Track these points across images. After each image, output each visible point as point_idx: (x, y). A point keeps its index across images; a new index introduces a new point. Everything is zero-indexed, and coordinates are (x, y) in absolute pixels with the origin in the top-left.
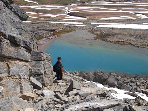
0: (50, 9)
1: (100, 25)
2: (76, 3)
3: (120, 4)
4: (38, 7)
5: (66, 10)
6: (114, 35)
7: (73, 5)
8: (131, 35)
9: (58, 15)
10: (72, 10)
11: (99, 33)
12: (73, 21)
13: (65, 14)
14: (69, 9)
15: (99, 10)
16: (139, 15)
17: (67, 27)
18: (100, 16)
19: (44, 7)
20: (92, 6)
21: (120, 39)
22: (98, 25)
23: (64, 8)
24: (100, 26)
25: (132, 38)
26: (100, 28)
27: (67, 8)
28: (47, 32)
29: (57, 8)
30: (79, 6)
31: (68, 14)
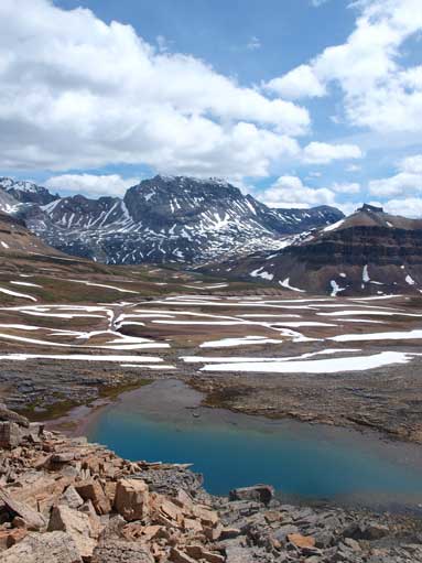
0: (69, 316)
1: (208, 363)
2: (131, 299)
3: (237, 302)
4: (38, 310)
5: (110, 320)
6: (248, 391)
7: (124, 304)
8: (286, 391)
9: (93, 333)
10: (126, 319)
11: (212, 388)
12: (138, 353)
13: (109, 331)
14: (116, 316)
15: (190, 318)
16: (286, 333)
17: (130, 371)
18: (199, 338)
19: (53, 310)
20: (172, 308)
21: (264, 402)
22: (202, 364)
23: (104, 313)
24: (207, 368)
25: (291, 400)
26: (210, 372)
27: (110, 313)
28: (83, 387)
29: (86, 312)
30: (141, 306)
31: (118, 330)
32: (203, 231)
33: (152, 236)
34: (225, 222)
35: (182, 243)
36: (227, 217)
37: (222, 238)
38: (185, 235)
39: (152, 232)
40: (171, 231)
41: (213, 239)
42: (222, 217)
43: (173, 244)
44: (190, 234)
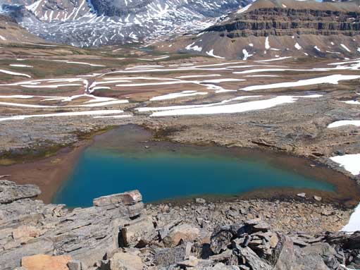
0: (56, 86)
1: (155, 111)
2: (101, 71)
3: (176, 68)
4: (32, 84)
5: (86, 86)
6: (183, 128)
7: (95, 75)
8: (210, 126)
9: (73, 97)
10: (97, 85)
11: (158, 128)
12: (106, 108)
13: (85, 95)
14: (90, 84)
15: (143, 81)
16: (210, 87)
17: (99, 120)
18: (149, 94)
19: (42, 83)
20: (129, 75)
21: (194, 135)
22: (151, 112)
23: (81, 82)
24: (154, 114)
25: (214, 133)
26: (156, 117)
27: (86, 82)
28: (67, 135)
29: (68, 82)
30: (108, 75)
31: (92, 94)
32: (150, 18)
33: (113, 24)
34: (166, 11)
35: (135, 28)
36: (167, 6)
37: (164, 22)
38: (137, 22)
39: (113, 21)
40: (127, 20)
41: (157, 24)
42: (163, 7)
43: (128, 30)
44: (141, 21)
